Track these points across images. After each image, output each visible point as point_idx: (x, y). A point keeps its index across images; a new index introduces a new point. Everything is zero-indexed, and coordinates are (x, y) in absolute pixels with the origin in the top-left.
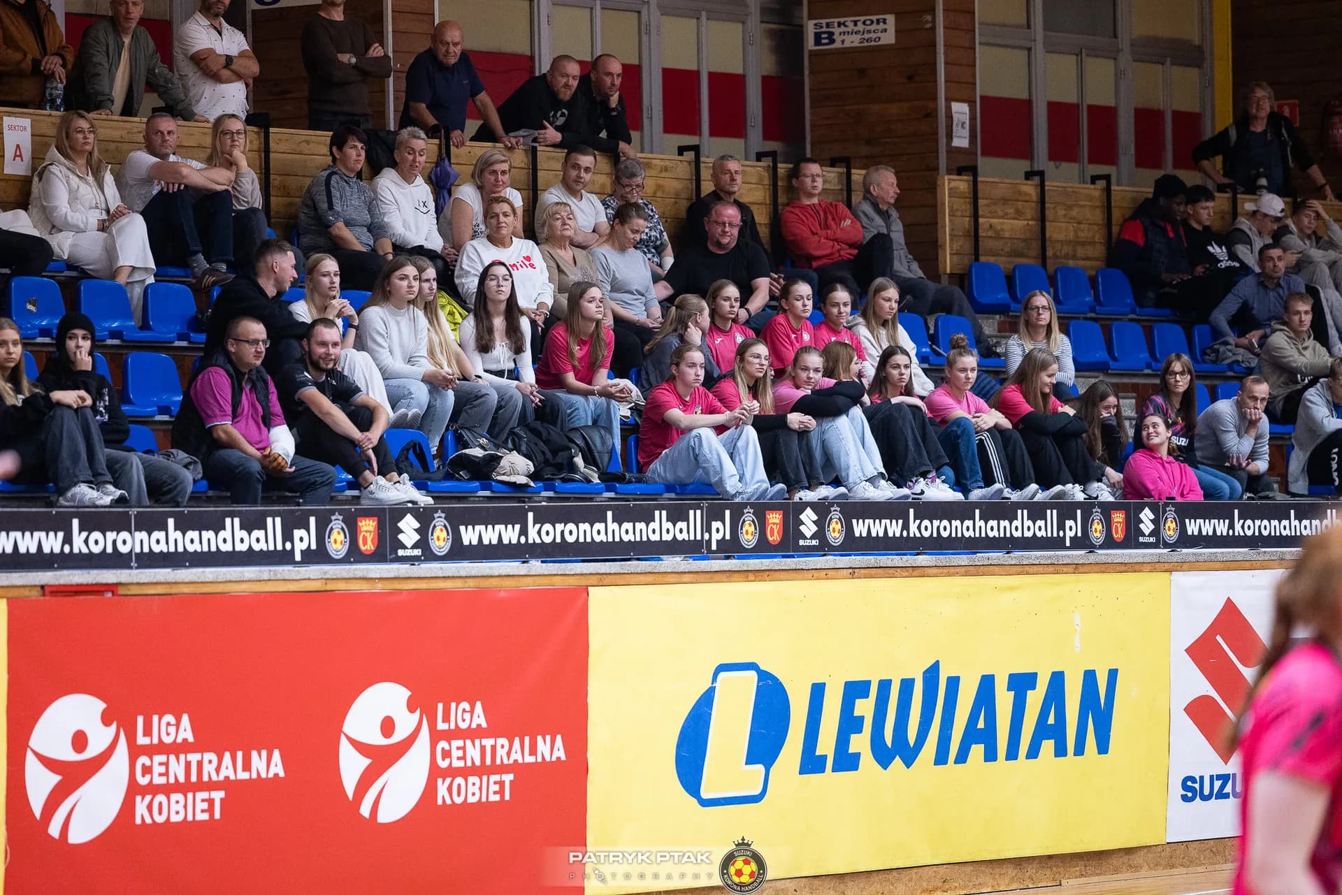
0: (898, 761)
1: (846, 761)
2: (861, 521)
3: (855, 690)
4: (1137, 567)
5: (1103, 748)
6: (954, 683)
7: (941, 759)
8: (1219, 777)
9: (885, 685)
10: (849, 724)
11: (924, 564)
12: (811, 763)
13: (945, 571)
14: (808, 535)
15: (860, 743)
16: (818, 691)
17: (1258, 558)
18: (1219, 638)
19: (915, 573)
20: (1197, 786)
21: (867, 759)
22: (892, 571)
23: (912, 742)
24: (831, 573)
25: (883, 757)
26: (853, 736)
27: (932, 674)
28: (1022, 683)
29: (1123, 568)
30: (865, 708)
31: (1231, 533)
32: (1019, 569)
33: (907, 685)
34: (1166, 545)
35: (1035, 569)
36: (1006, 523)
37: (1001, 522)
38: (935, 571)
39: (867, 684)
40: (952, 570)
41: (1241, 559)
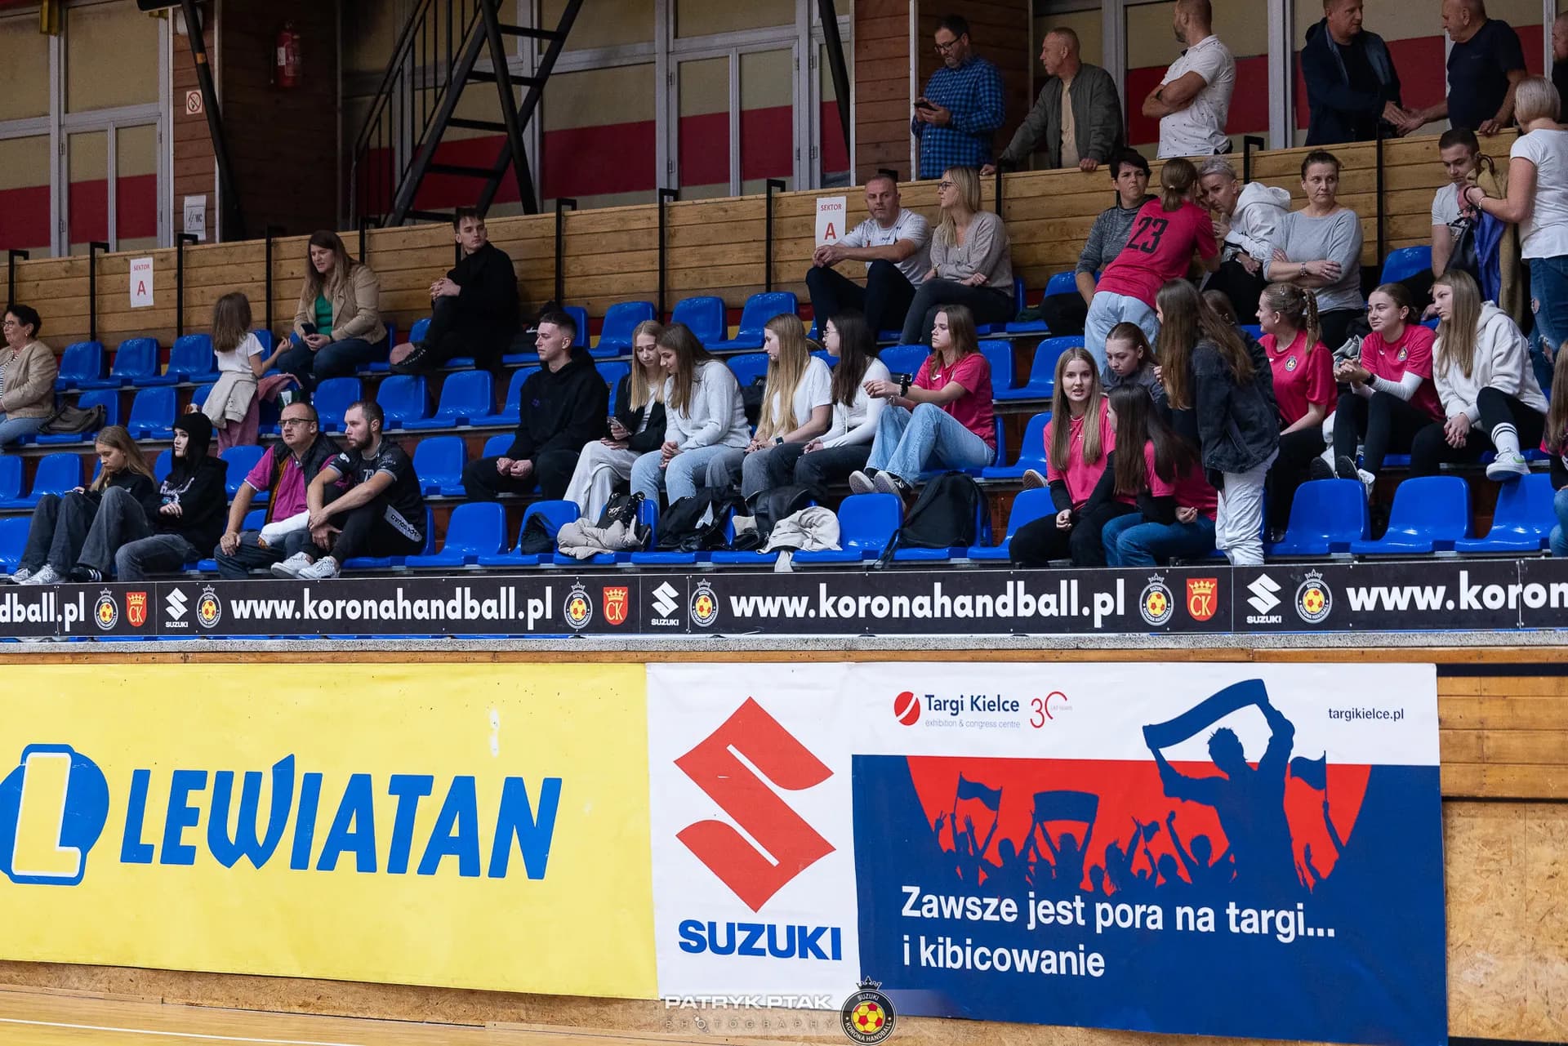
0: (244, 859)
1: (178, 854)
2: (242, 602)
3: (185, 781)
4: (592, 657)
5: (536, 869)
6: (313, 782)
7: (299, 860)
8: (742, 927)
9: (225, 779)
10: (180, 815)
11: (273, 649)
12: (135, 851)
13: (305, 656)
14: (176, 616)
15: (195, 836)
16: (141, 779)
17: (805, 647)
18: (731, 748)
19: (264, 659)
20: (705, 934)
21: (204, 853)
22: (234, 656)
23: (261, 840)
24: (158, 657)
25: (225, 854)
26: (184, 829)
27: (284, 769)
28: (410, 788)
29: (569, 657)
30: (200, 800)
31: (812, 613)
32: (409, 656)
33: (253, 781)
34: (696, 629)
35: (428, 656)
36: (440, 603)
37: (433, 602)
38: (290, 656)
39: (204, 774)
40: (313, 656)
41: (773, 648)
